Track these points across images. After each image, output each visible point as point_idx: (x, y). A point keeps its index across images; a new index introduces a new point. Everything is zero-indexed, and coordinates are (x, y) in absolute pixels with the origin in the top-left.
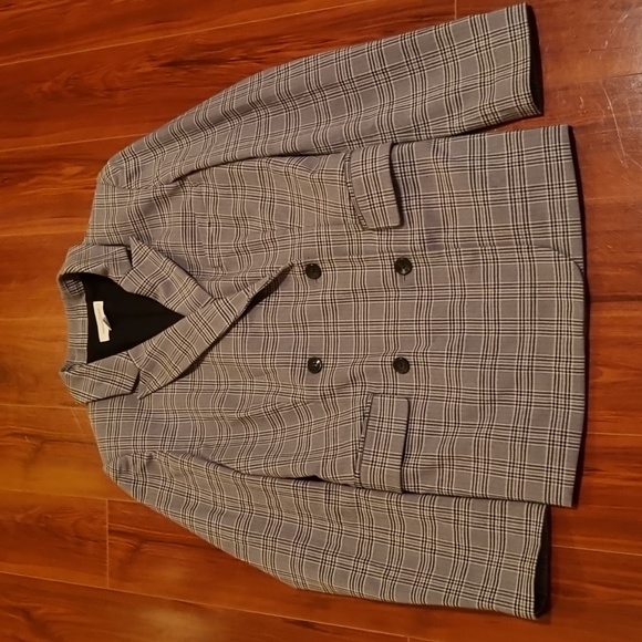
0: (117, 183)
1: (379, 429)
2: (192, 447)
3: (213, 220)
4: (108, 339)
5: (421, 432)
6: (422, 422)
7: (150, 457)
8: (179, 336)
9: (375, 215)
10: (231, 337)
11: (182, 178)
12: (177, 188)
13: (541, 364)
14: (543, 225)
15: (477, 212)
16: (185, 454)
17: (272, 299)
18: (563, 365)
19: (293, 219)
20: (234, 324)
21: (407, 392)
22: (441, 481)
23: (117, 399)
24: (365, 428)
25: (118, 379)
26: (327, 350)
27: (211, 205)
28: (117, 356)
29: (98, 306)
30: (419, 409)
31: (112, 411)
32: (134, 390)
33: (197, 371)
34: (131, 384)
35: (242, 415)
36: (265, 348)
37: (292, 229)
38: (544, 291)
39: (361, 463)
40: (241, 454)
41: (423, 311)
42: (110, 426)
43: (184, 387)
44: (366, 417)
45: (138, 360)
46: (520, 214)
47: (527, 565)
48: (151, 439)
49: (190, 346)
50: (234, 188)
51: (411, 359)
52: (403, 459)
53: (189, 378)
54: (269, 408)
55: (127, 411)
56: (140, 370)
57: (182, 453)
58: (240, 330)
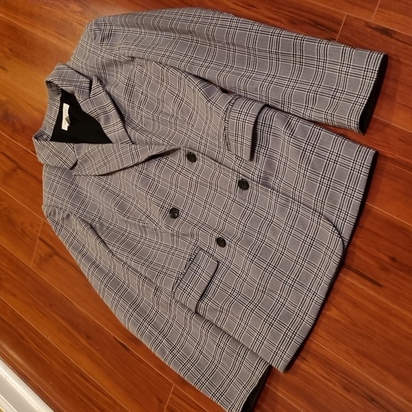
0: (95, 38)
1: (196, 272)
2: (93, 220)
3: (144, 92)
4: (66, 129)
5: (218, 286)
6: (220, 281)
7: (68, 215)
8: (104, 153)
9: (236, 147)
10: (132, 170)
12: (129, 61)
13: (298, 287)
14: (333, 207)
15: (298, 178)
16: (87, 224)
17: (164, 160)
18: (310, 295)
19: (190, 118)
20: (137, 165)
21: (219, 258)
22: (218, 319)
23: (61, 170)
24: (187, 267)
25: (64, 159)
26: (184, 207)
27: (146, 83)
28: (66, 145)
29: (66, 107)
30: (221, 272)
31: (56, 176)
32: (72, 168)
33: (110, 177)
34: (71, 165)
36: (150, 188)
37: (188, 124)
38: (318, 245)
39: (178, 287)
40: (117, 241)
41: (246, 217)
42: (52, 184)
43: (100, 182)
44: (191, 260)
45: (79, 154)
46: (322, 193)
47: (245, 392)
48: (72, 204)
50: (162, 80)
51: (227, 242)
52: (201, 297)
53: (104, 178)
54: (141, 224)
55: (64, 179)
56: (77, 160)
57: (86, 222)
58: (139, 169)
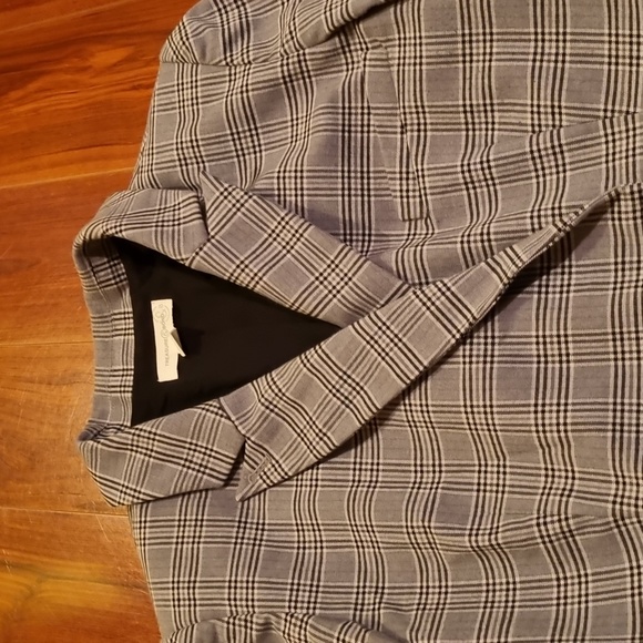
0: (203, 54)
2: (359, 607)
3: (412, 119)
7: (266, 626)
8: (333, 367)
10: (457, 366)
11: (345, 29)
12: (333, 54)
16: (345, 622)
17: (556, 279)
20: (466, 338)
23: (194, 499)
25: (197, 458)
27: (409, 86)
28: (197, 411)
29: (162, 310)
31: (182, 524)
32: (230, 479)
33: (367, 444)
34: (225, 468)
35: (483, 541)
36: (541, 389)
37: (608, 119)
40: (484, 630)
42: (179, 555)
43: (340, 475)
45: (244, 418)
48: (268, 586)
49: (358, 388)
50: (467, 40)
53: (350, 457)
54: (554, 528)
55: (214, 523)
56: (245, 439)
57: (338, 619)
58: (478, 349)
